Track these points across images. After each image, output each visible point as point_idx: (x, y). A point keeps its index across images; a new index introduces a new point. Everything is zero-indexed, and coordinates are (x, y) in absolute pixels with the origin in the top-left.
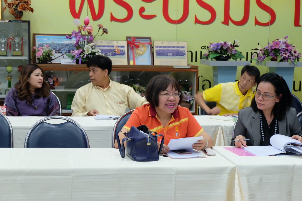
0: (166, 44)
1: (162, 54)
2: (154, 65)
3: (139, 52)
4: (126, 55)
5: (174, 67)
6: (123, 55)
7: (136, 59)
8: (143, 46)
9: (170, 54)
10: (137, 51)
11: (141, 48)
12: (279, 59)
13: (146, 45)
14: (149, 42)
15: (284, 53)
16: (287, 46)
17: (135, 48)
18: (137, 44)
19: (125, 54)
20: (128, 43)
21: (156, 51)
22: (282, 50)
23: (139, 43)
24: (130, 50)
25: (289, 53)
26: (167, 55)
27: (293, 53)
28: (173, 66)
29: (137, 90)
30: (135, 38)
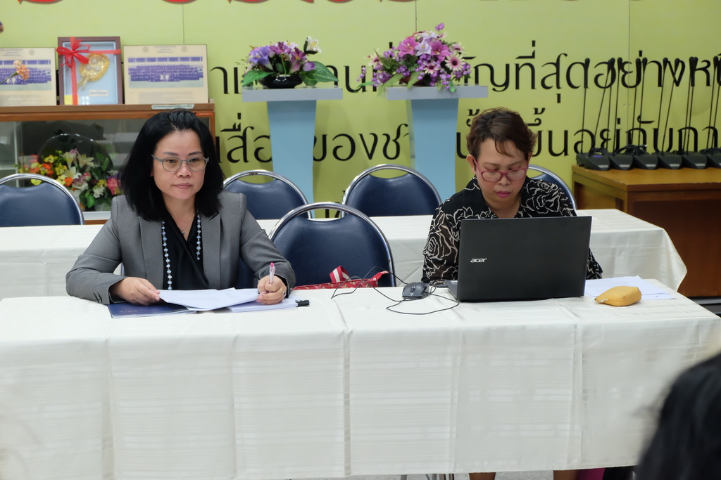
0: (153, 52)
1: (144, 76)
2: (124, 102)
3: (88, 73)
4: (52, 83)
5: (153, 108)
6: (46, 82)
7: (83, 90)
8: (101, 59)
9: (164, 77)
10: (82, 71)
11: (94, 64)
12: (414, 79)
13: (108, 56)
14: (115, 48)
15: (428, 65)
16: (439, 46)
17: (78, 64)
18: (85, 55)
19: (50, 80)
20: (61, 53)
21: (130, 69)
22: (424, 59)
23: (87, 51)
24: (67, 71)
25: (439, 65)
26: (158, 80)
27: (449, 65)
28: (150, 106)
29: (73, 165)
30: (77, 42)
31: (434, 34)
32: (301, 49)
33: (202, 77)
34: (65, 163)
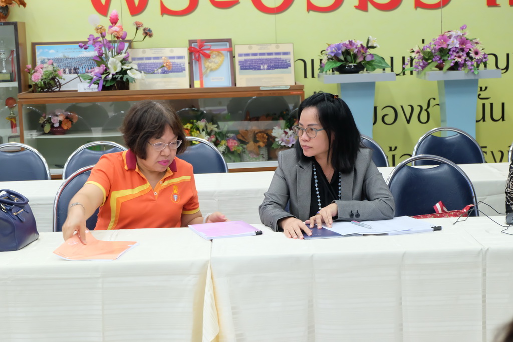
0: (256, 50)
1: (249, 66)
2: (235, 85)
3: (210, 65)
4: (187, 72)
5: (261, 89)
6: (182, 71)
7: (207, 77)
8: (219, 55)
9: (264, 66)
10: (206, 64)
11: (214, 58)
12: (447, 65)
13: (223, 52)
14: (228, 47)
15: (457, 55)
16: (463, 41)
17: (203, 59)
18: (207, 52)
19: (185, 70)
20: (192, 51)
21: (240, 62)
22: (454, 51)
23: (209, 49)
24: (195, 63)
25: (465, 55)
26: (259, 69)
27: (472, 55)
28: (259, 87)
29: (203, 130)
30: (202, 42)
31: (460, 33)
32: (365, 45)
33: (290, 66)
34: (198, 129)
